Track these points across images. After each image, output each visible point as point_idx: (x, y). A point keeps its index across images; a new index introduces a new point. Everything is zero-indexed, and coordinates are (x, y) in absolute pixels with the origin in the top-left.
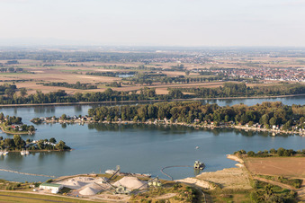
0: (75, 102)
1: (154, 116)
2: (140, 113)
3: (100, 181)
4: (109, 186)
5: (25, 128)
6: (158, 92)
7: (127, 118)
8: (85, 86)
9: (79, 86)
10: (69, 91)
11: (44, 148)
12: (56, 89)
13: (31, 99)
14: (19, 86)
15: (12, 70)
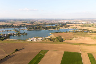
0: (24, 27)
1: (37, 28)
2: (35, 28)
3: (36, 38)
4: (37, 39)
5: (19, 31)
6: (35, 25)
7: (33, 29)
8: (23, 24)
9: (22, 24)
10: (22, 25)
11: (24, 34)
12: (20, 25)
13: (17, 27)
14: (13, 24)
15: (11, 22)
